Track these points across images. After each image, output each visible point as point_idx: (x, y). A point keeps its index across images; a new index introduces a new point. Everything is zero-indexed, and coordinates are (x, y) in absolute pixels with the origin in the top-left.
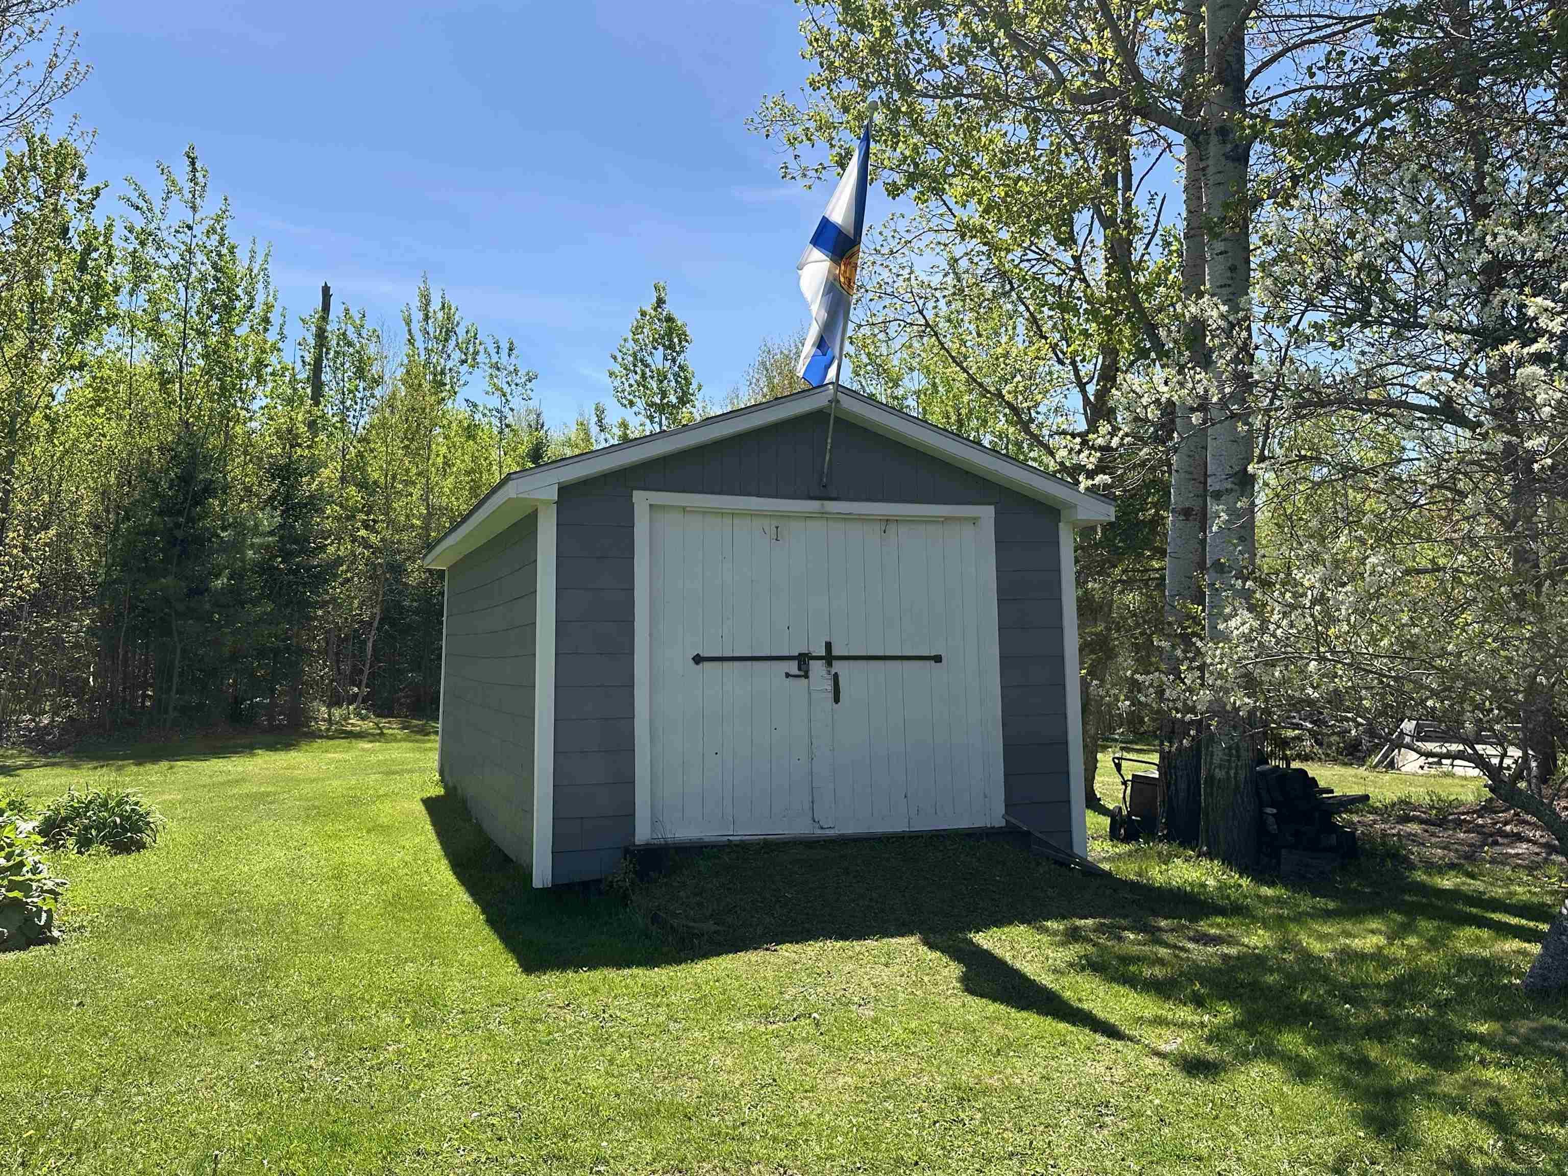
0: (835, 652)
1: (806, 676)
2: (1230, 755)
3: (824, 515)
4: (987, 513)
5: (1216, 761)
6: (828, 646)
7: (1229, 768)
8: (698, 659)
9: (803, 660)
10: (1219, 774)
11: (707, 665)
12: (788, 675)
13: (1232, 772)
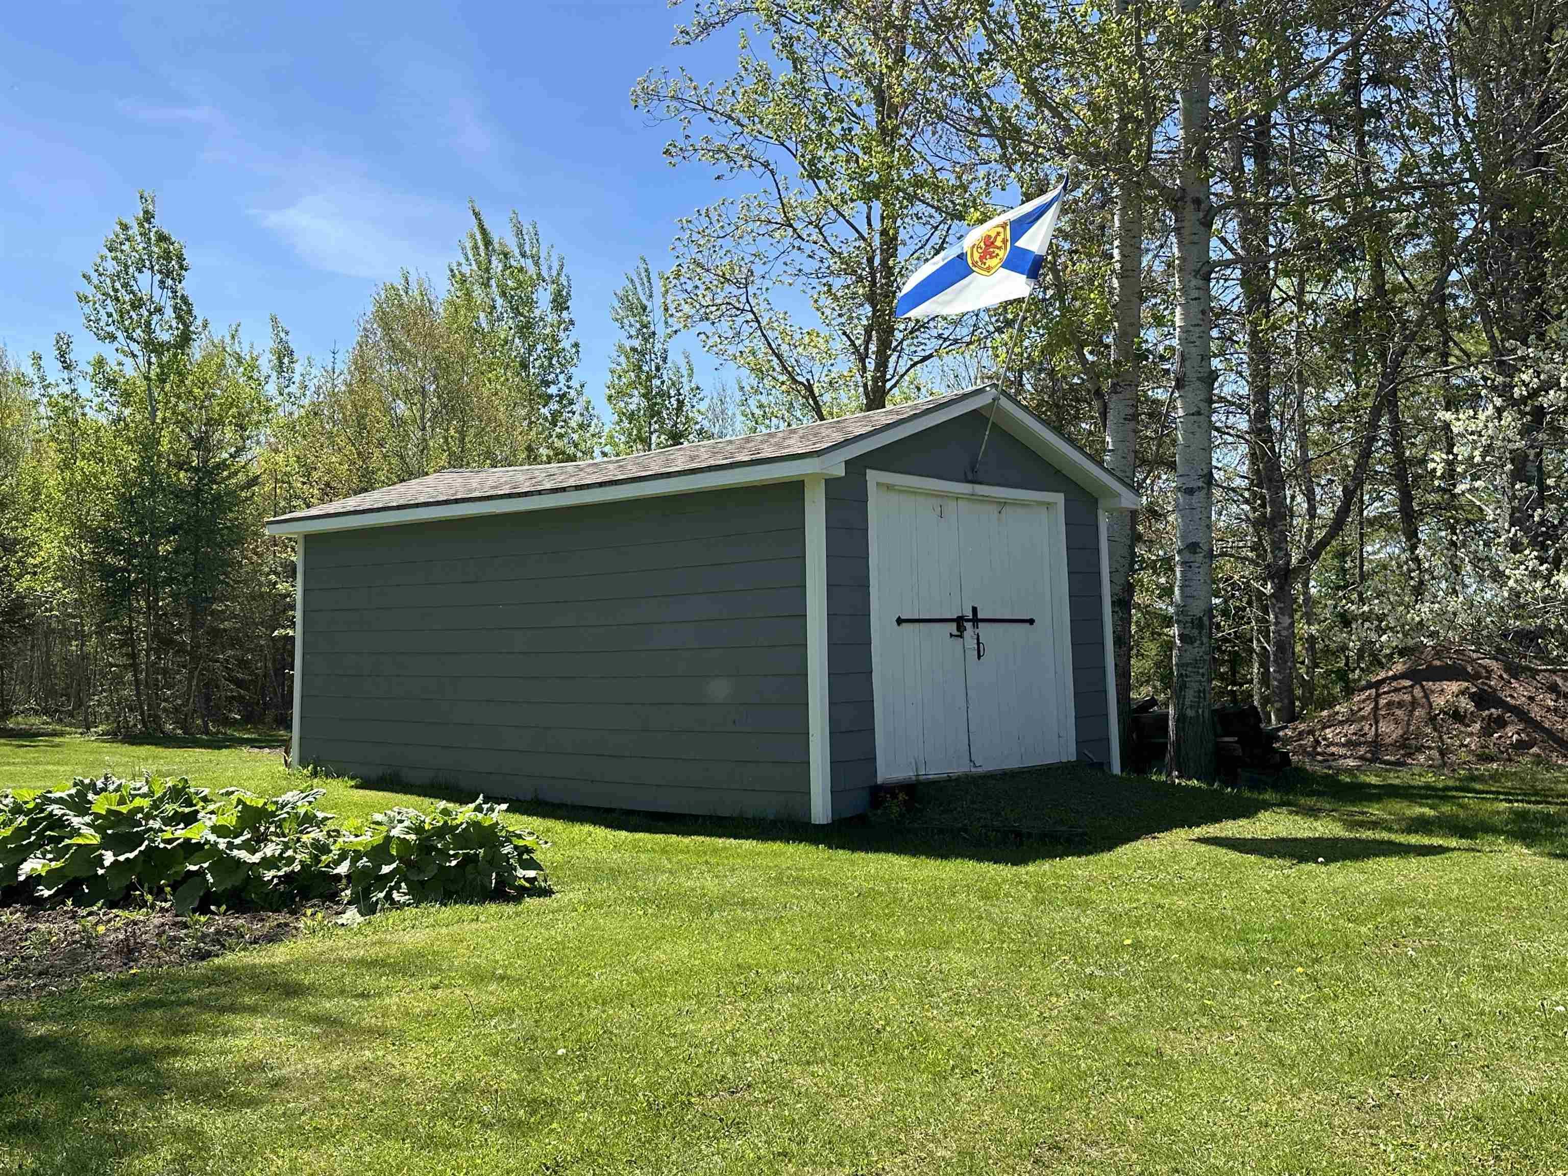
0: (980, 616)
1: (961, 636)
2: (1199, 697)
3: (973, 498)
4: (1059, 498)
5: (1188, 702)
6: (975, 610)
7: (1199, 707)
8: (900, 621)
9: (960, 621)
10: (1190, 713)
11: (904, 625)
12: (951, 635)
13: (1200, 711)
